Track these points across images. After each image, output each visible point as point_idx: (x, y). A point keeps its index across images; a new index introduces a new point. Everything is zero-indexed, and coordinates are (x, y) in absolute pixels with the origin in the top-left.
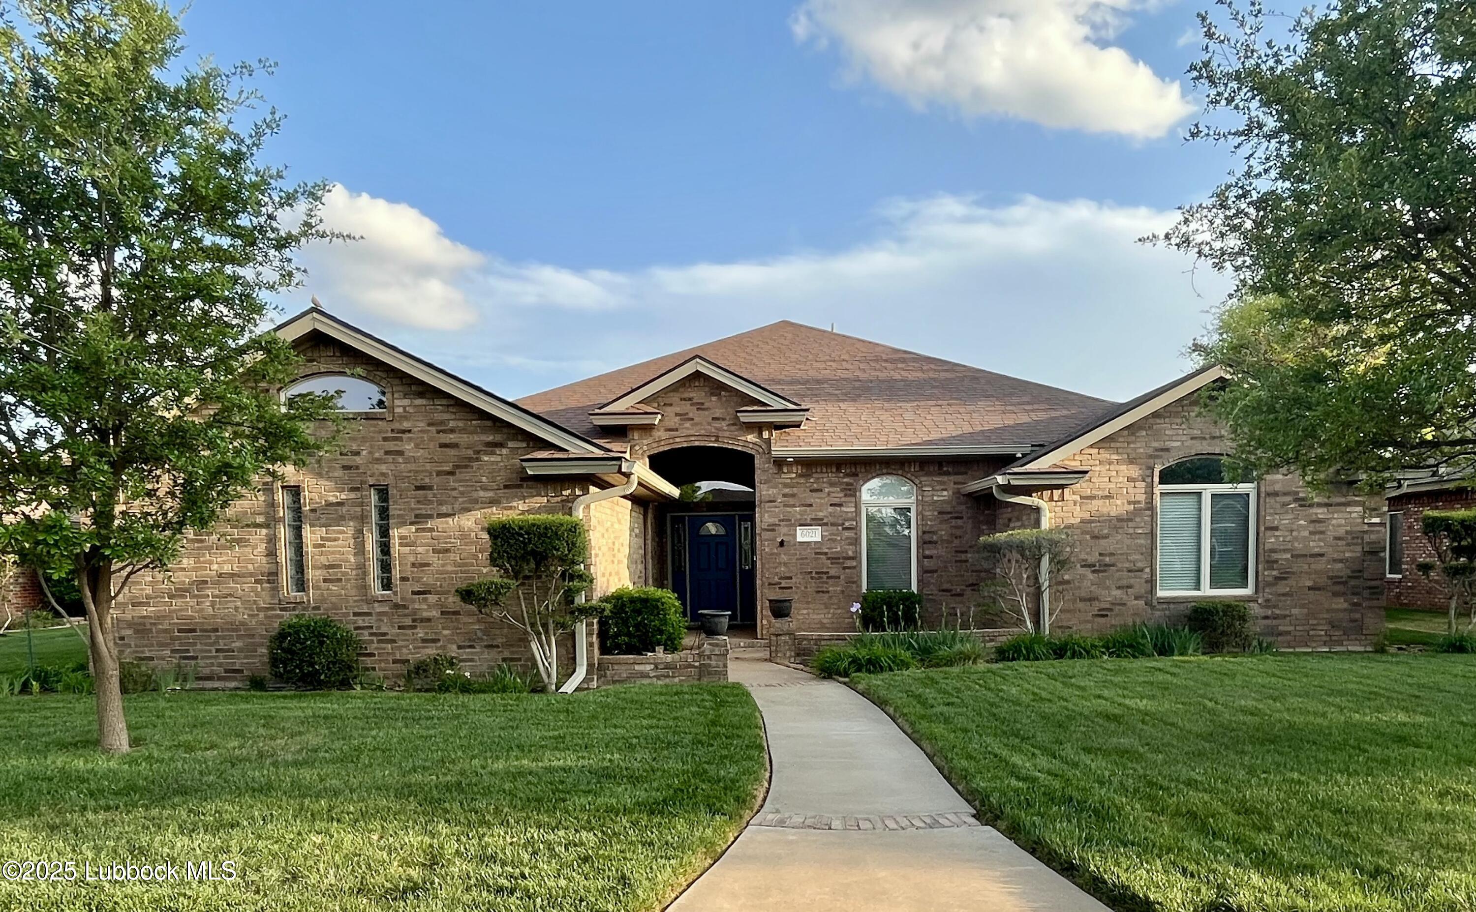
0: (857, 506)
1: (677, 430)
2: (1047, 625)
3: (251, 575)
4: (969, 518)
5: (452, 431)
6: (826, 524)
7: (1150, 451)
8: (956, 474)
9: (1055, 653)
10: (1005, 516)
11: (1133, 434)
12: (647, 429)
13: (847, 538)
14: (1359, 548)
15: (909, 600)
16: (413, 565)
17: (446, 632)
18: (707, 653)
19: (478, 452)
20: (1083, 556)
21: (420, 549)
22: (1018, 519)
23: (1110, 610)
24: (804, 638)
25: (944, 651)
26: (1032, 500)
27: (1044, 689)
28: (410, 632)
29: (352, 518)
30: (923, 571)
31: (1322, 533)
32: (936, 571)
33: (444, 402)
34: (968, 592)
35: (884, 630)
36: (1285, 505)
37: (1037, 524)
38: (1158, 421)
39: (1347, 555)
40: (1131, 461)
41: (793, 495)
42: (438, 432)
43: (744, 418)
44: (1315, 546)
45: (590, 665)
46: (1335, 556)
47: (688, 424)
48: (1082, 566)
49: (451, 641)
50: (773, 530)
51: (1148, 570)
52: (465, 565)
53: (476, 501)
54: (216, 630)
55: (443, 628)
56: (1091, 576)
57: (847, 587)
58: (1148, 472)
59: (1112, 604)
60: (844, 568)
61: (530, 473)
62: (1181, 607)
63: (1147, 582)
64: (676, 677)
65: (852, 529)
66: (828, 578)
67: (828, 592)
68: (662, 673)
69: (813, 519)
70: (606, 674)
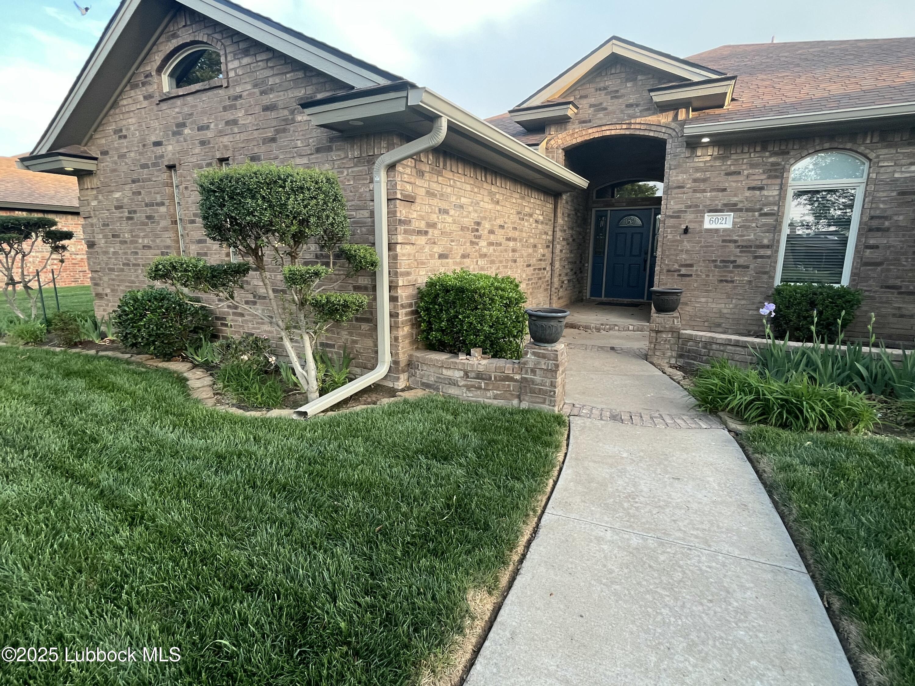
0: (783, 184)
5: (271, 89)
6: (741, 210)
12: (561, 120)
13: (764, 225)
18: (531, 364)
19: (293, 112)
24: (690, 338)
30: (862, 263)
33: (263, 57)
35: (810, 340)
41: (704, 180)
43: (659, 97)
45: (396, 363)
50: (679, 217)
57: (756, 280)
64: (489, 390)
65: (773, 214)
66: (735, 267)
67: (732, 282)
68: (473, 383)
69: (725, 205)
70: (416, 373)
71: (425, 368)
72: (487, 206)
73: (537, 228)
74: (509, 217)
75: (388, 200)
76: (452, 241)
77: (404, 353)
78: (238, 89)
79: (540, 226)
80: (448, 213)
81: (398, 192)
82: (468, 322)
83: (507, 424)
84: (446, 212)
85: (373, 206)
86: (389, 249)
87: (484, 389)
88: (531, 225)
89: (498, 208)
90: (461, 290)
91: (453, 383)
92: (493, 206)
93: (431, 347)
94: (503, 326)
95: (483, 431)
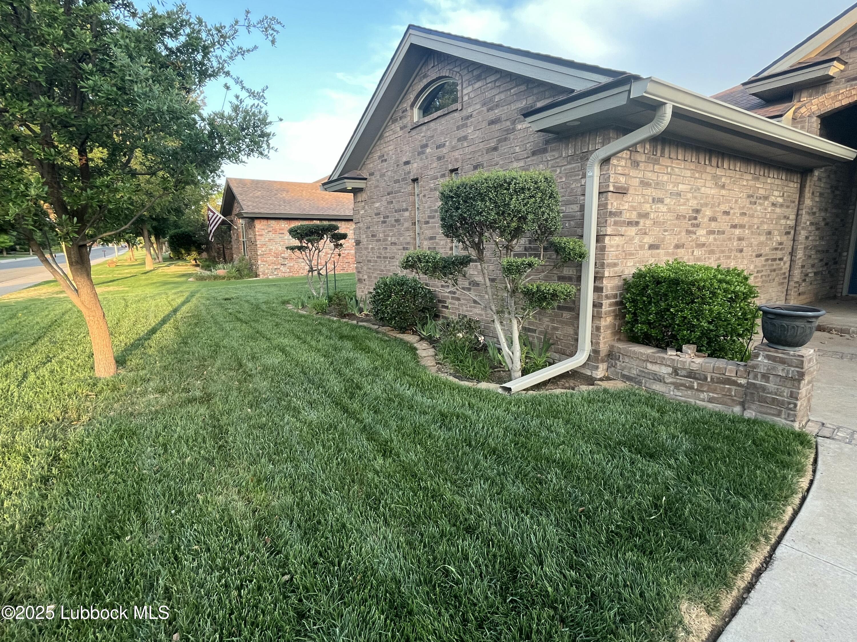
5: (497, 105)
18: (762, 370)
19: (514, 122)
42: (488, 110)
45: (596, 352)
61: (536, 129)
64: (703, 391)
68: (683, 382)
70: (616, 364)
71: (627, 360)
72: (708, 191)
73: (773, 212)
74: (736, 201)
75: (599, 193)
76: (665, 231)
77: (605, 343)
78: (470, 110)
79: (778, 210)
80: (663, 202)
81: (611, 185)
82: (682, 317)
83: (727, 432)
84: (661, 201)
85: (584, 200)
86: (597, 241)
87: (697, 390)
88: (765, 209)
89: (723, 192)
90: (676, 282)
91: (659, 379)
92: (717, 190)
93: (634, 339)
94: (725, 323)
95: (697, 434)
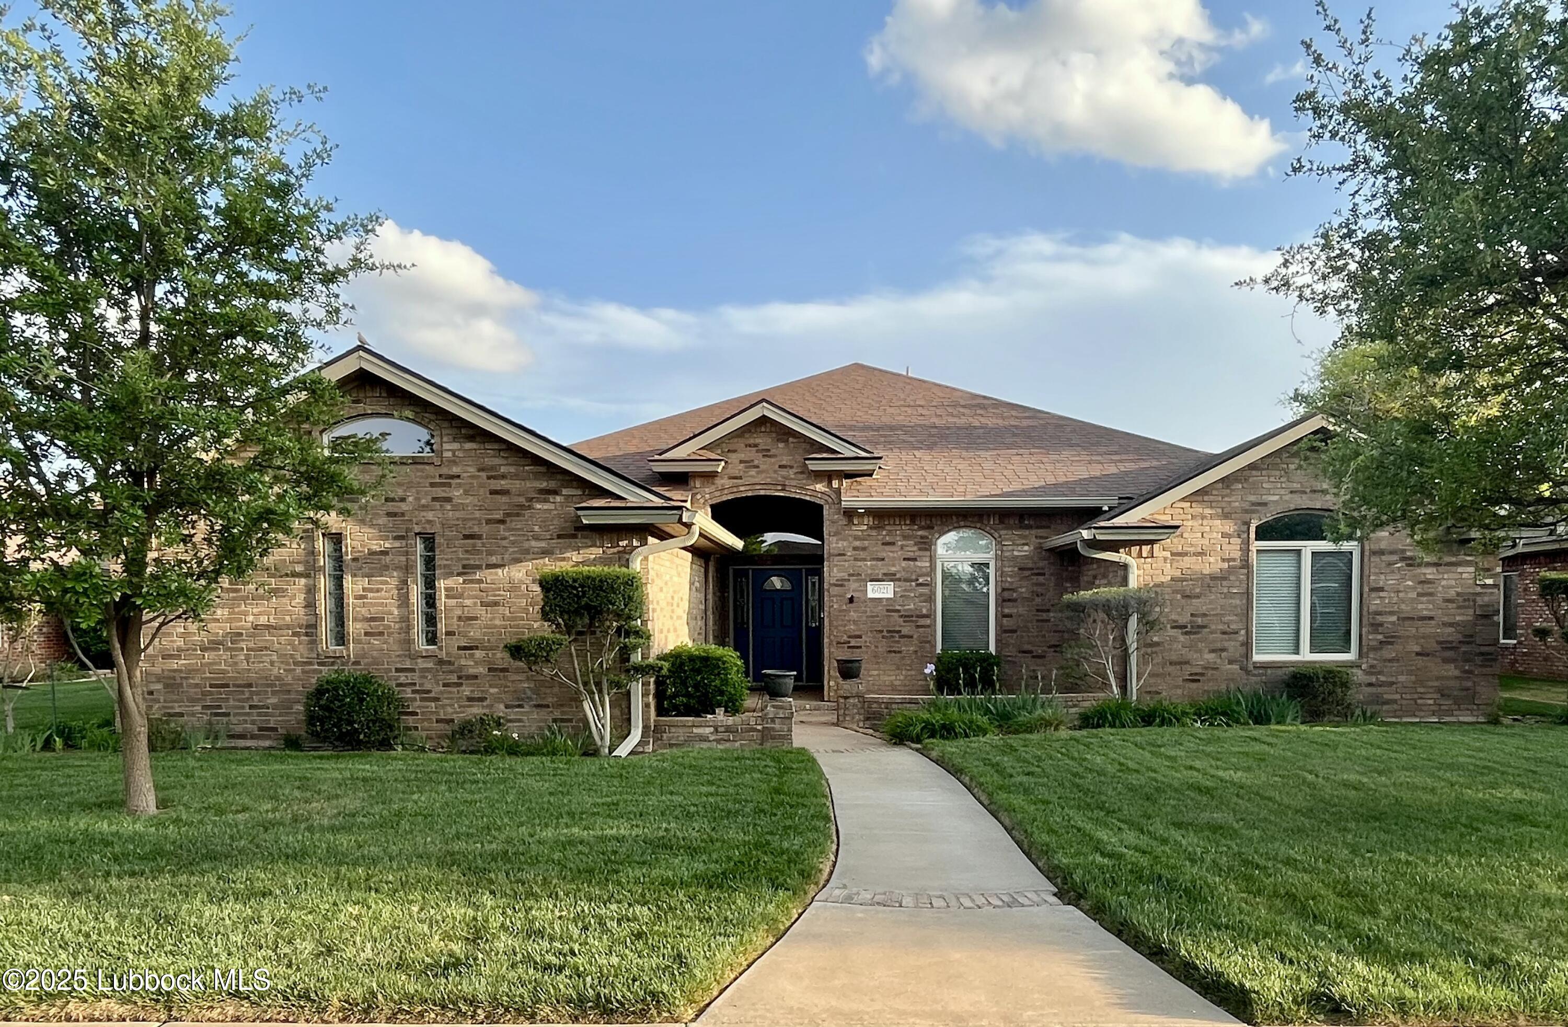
0: (932, 560)
1: (741, 478)
2: (1134, 690)
3: (288, 627)
4: (1052, 574)
5: (503, 477)
6: (899, 580)
7: (1246, 506)
8: (1038, 528)
9: (1143, 720)
10: (1090, 573)
11: (1228, 487)
12: (710, 476)
13: (921, 595)
14: (1471, 611)
15: (987, 662)
16: (460, 618)
17: (492, 690)
18: (771, 716)
19: (531, 500)
20: (1173, 617)
21: (468, 602)
22: (1105, 576)
23: (1202, 674)
24: (876, 701)
25: (1024, 717)
26: (1120, 556)
27: (1131, 759)
28: (455, 690)
29: (396, 569)
30: (1002, 631)
31: (1431, 594)
32: (1014, 631)
33: (496, 446)
34: (1050, 653)
35: (960, 693)
36: (1390, 564)
37: (1125, 581)
38: (1254, 473)
39: (1458, 618)
40: (1226, 516)
41: (864, 549)
42: (489, 478)
43: (813, 466)
44: (1424, 608)
45: (646, 727)
46: (1446, 619)
47: (753, 472)
48: (1173, 628)
49: (499, 700)
50: (842, 585)
51: (1243, 632)
52: (514, 619)
53: (527, 551)
54: (250, 685)
55: (491, 686)
56: (1182, 638)
57: (921, 647)
58: (1245, 528)
59: (1206, 668)
60: (918, 627)
61: (585, 522)
62: (1280, 672)
63: (1242, 645)
65: (927, 585)
66: (901, 637)
67: (900, 652)
68: (722, 737)
69: (884, 574)
70: (662, 737)
77: (652, 719)
79: (699, 595)
82: (713, 686)
91: (704, 739)
